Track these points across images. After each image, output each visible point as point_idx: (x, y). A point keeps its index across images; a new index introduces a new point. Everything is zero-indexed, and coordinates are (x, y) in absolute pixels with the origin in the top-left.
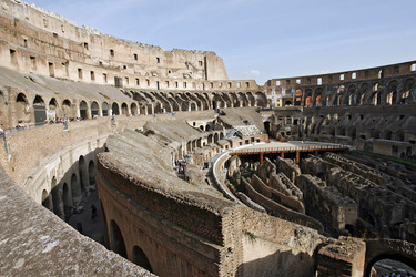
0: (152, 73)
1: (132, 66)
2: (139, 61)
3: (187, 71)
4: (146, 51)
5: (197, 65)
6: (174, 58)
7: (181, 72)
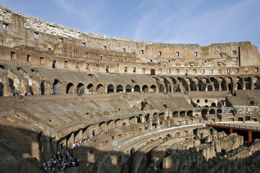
0: (190, 63)
1: (174, 60)
2: (180, 57)
3: (221, 60)
4: (186, 49)
5: (231, 54)
6: (210, 51)
7: (216, 61)
